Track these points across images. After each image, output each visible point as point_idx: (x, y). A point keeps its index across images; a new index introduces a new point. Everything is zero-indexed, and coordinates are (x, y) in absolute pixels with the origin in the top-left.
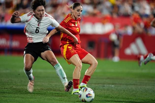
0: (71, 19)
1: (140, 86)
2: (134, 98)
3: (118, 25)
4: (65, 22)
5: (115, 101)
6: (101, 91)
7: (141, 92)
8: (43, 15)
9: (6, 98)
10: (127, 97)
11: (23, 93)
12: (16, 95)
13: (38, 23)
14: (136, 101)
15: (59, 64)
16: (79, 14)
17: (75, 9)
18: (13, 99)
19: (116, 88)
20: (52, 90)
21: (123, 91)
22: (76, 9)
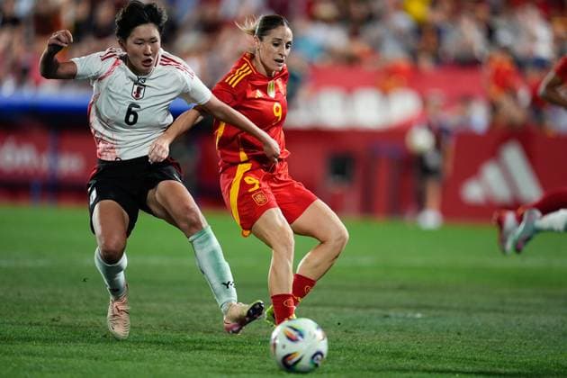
0: (250, 72)
1: (516, 317)
2: (494, 359)
3: (437, 97)
4: (230, 83)
5: (425, 371)
6: (376, 334)
7: (522, 337)
8: (154, 57)
9: (37, 358)
10: (468, 357)
11: (97, 342)
12: (71, 349)
13: (136, 87)
14: (502, 370)
15: (209, 231)
16: (279, 58)
17: (265, 38)
18: (59, 363)
19: (429, 322)
20: (200, 331)
21: (456, 335)
22: (268, 39)
